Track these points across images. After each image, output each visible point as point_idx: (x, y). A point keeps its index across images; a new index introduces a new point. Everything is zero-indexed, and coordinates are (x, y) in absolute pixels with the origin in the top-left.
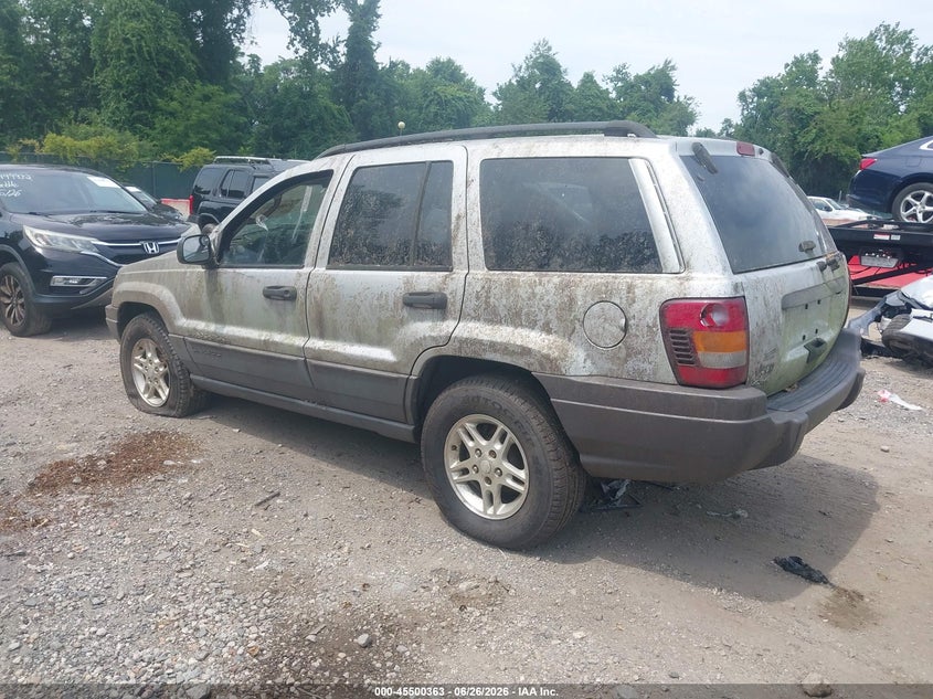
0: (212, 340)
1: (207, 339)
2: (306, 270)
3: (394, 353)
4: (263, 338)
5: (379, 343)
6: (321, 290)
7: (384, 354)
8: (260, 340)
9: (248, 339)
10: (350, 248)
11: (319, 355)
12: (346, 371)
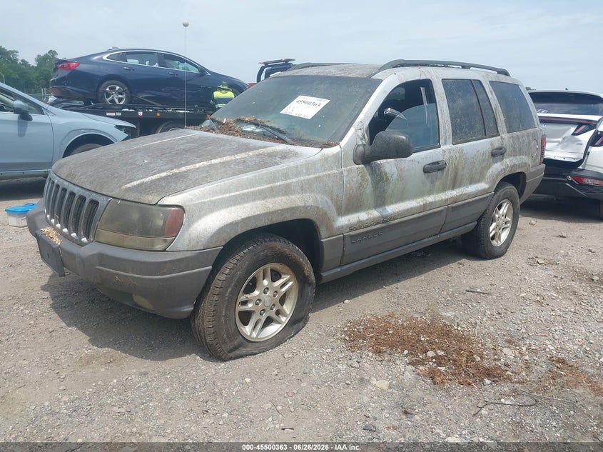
0: (377, 223)
1: (372, 225)
2: (443, 147)
3: (487, 183)
4: (422, 204)
5: (479, 181)
6: (458, 158)
7: (482, 186)
8: (421, 206)
9: (412, 208)
10: (460, 130)
11: (455, 200)
12: (470, 202)
